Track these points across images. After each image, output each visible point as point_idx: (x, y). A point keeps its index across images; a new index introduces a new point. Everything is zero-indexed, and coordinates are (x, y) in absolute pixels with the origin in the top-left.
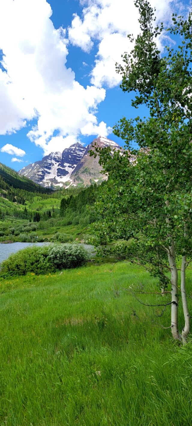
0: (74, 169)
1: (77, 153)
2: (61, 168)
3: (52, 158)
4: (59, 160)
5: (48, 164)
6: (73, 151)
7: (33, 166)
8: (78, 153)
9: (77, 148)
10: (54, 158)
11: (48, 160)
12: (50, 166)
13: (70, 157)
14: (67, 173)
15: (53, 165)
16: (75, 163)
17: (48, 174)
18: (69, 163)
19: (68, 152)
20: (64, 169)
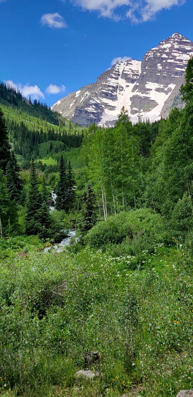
0: (170, 94)
1: (175, 57)
2: (140, 94)
3: (119, 75)
4: (135, 77)
5: (111, 88)
6: (167, 54)
7: (77, 96)
8: (177, 58)
9: (176, 46)
10: (123, 73)
11: (109, 79)
12: (114, 94)
13: (160, 68)
14: (154, 104)
15: (122, 89)
16: (172, 81)
17: (111, 109)
18: (157, 81)
19: (155, 57)
20: (147, 96)
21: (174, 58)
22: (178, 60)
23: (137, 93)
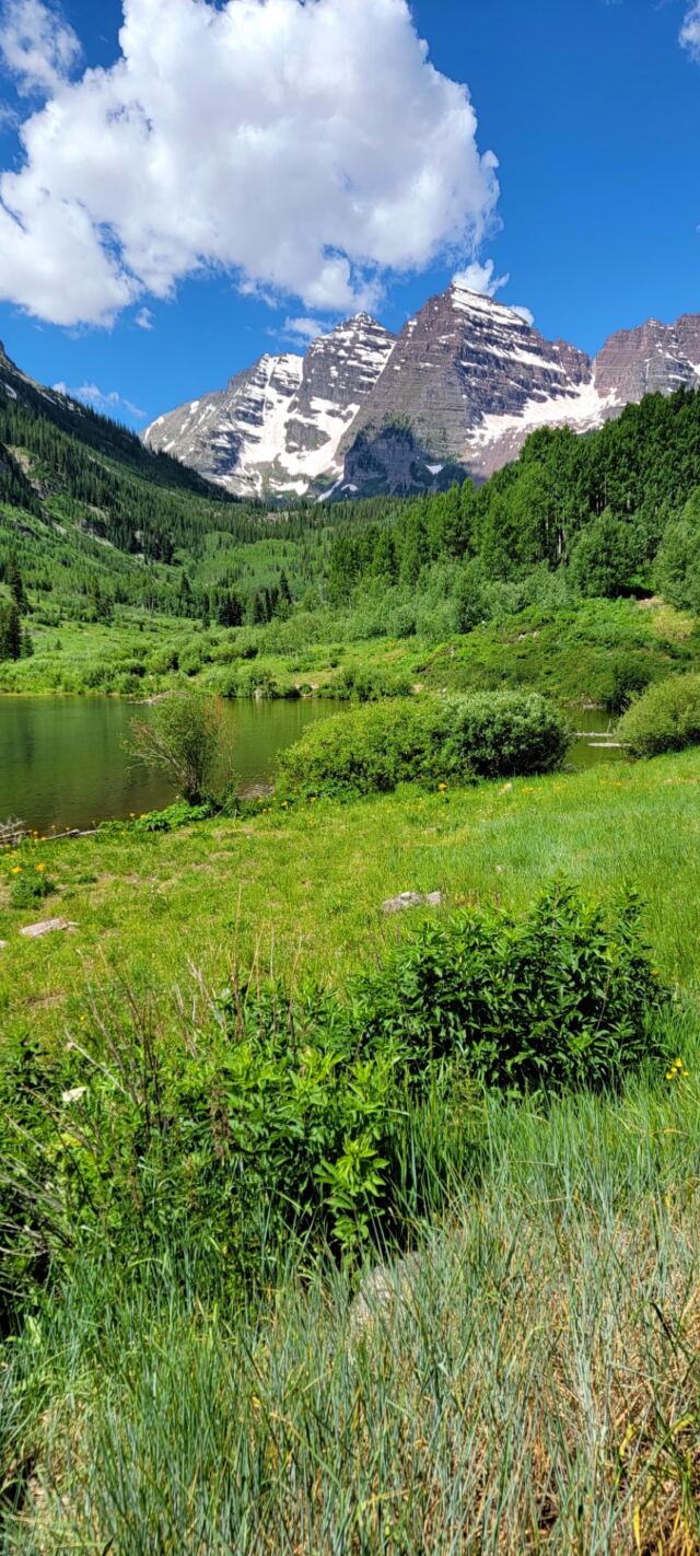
0: (350, 421)
1: (360, 356)
2: (301, 418)
3: (265, 380)
4: (292, 387)
5: (253, 405)
6: (346, 349)
7: (192, 411)
8: (364, 359)
9: (362, 337)
10: (272, 378)
11: (249, 387)
12: (258, 414)
13: (334, 373)
14: (323, 438)
15: (271, 406)
16: (353, 398)
17: (253, 442)
18: (329, 397)
19: (327, 354)
20: (313, 422)
21: (358, 358)
22: (365, 363)
23: (296, 415)
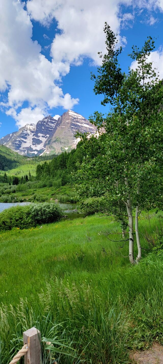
0: (47, 138)
2: (36, 138)
4: (34, 131)
5: (24, 134)
6: (46, 123)
7: (11, 136)
9: (49, 121)
10: (29, 129)
11: (24, 131)
12: (26, 137)
13: (43, 128)
14: (41, 142)
15: (29, 135)
16: (48, 133)
17: (25, 143)
18: (42, 133)
19: (42, 124)
20: (39, 138)
21: (49, 125)
22: (50, 126)
